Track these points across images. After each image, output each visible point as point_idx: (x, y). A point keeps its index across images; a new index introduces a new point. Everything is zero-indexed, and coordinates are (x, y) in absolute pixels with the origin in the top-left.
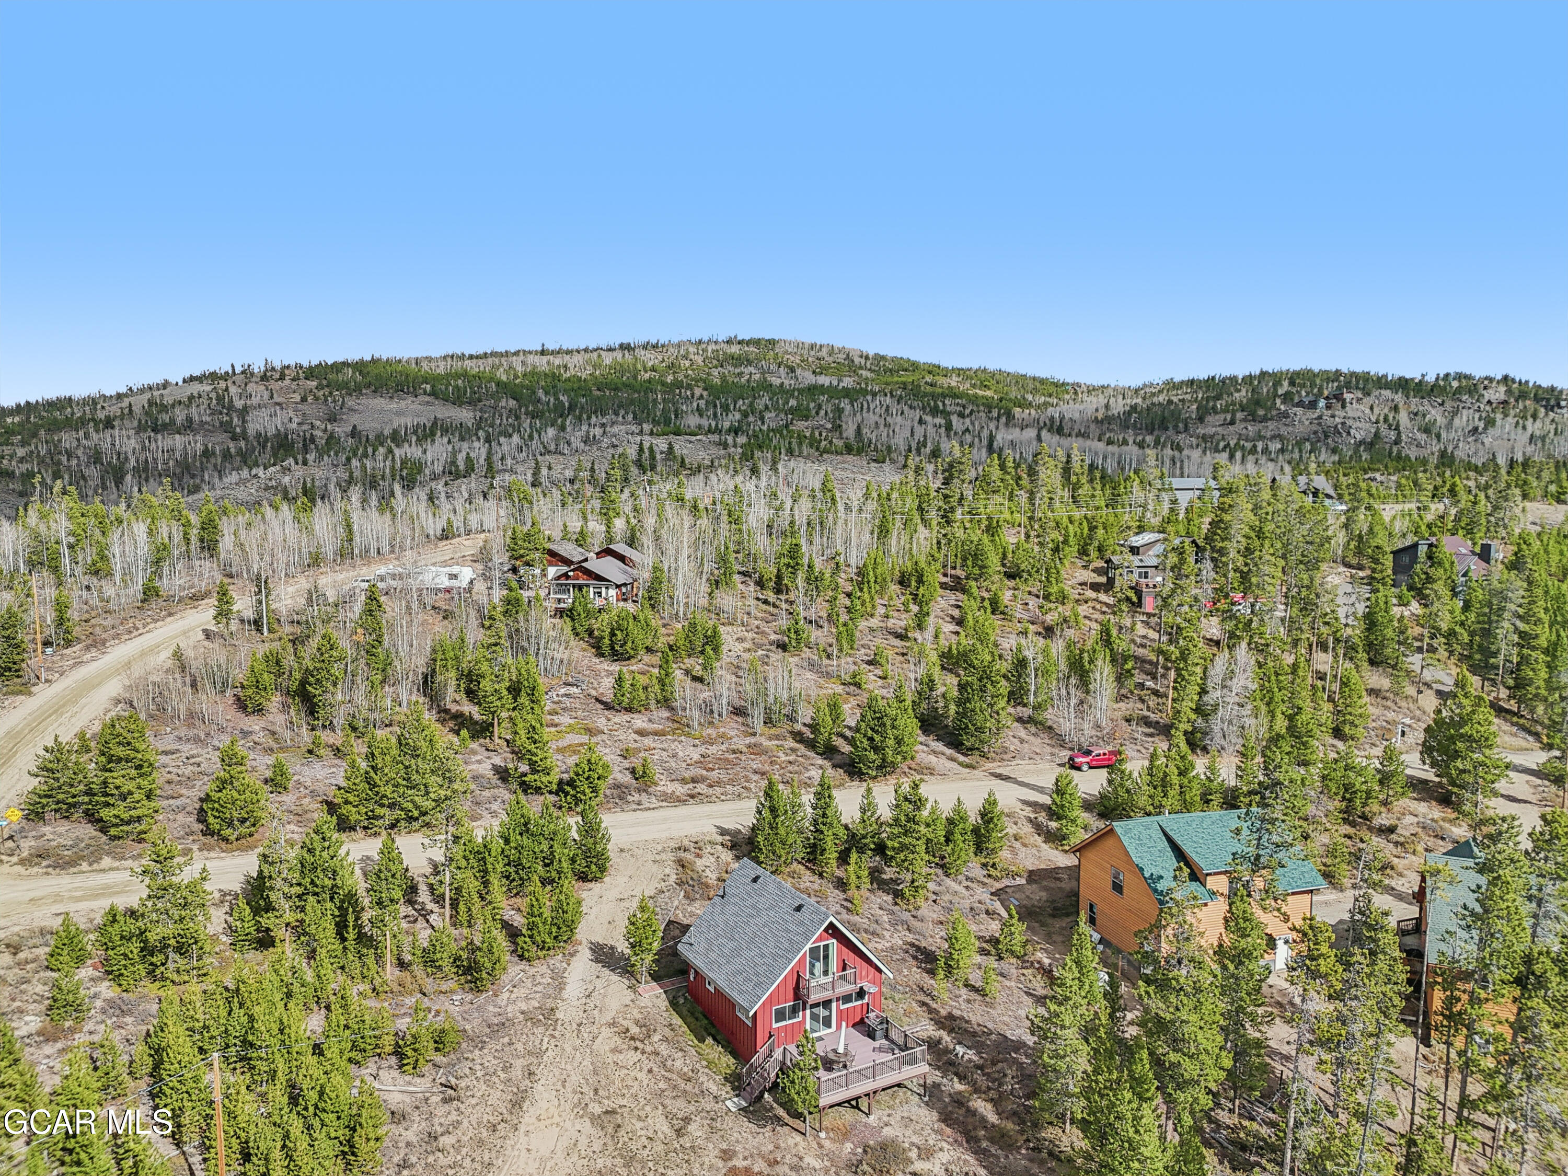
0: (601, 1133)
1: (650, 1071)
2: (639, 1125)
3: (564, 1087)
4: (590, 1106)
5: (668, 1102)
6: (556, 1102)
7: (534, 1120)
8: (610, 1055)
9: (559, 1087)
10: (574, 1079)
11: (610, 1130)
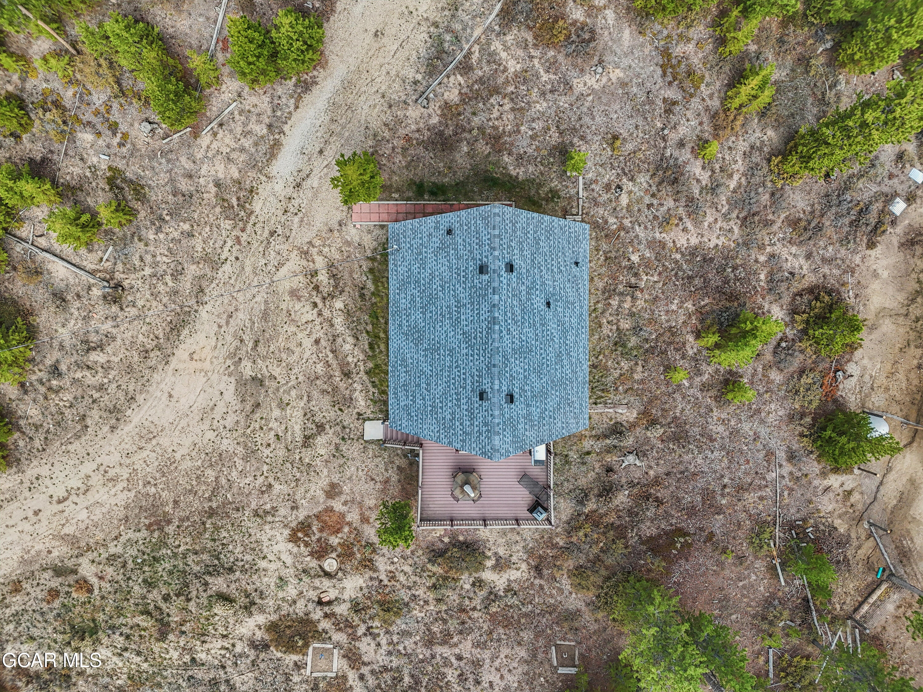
0: (239, 406)
1: (317, 342)
2: (277, 413)
3: (228, 323)
4: (244, 363)
5: (315, 394)
6: (213, 342)
7: (186, 356)
8: (287, 298)
9: (223, 322)
10: (242, 316)
11: (248, 408)
